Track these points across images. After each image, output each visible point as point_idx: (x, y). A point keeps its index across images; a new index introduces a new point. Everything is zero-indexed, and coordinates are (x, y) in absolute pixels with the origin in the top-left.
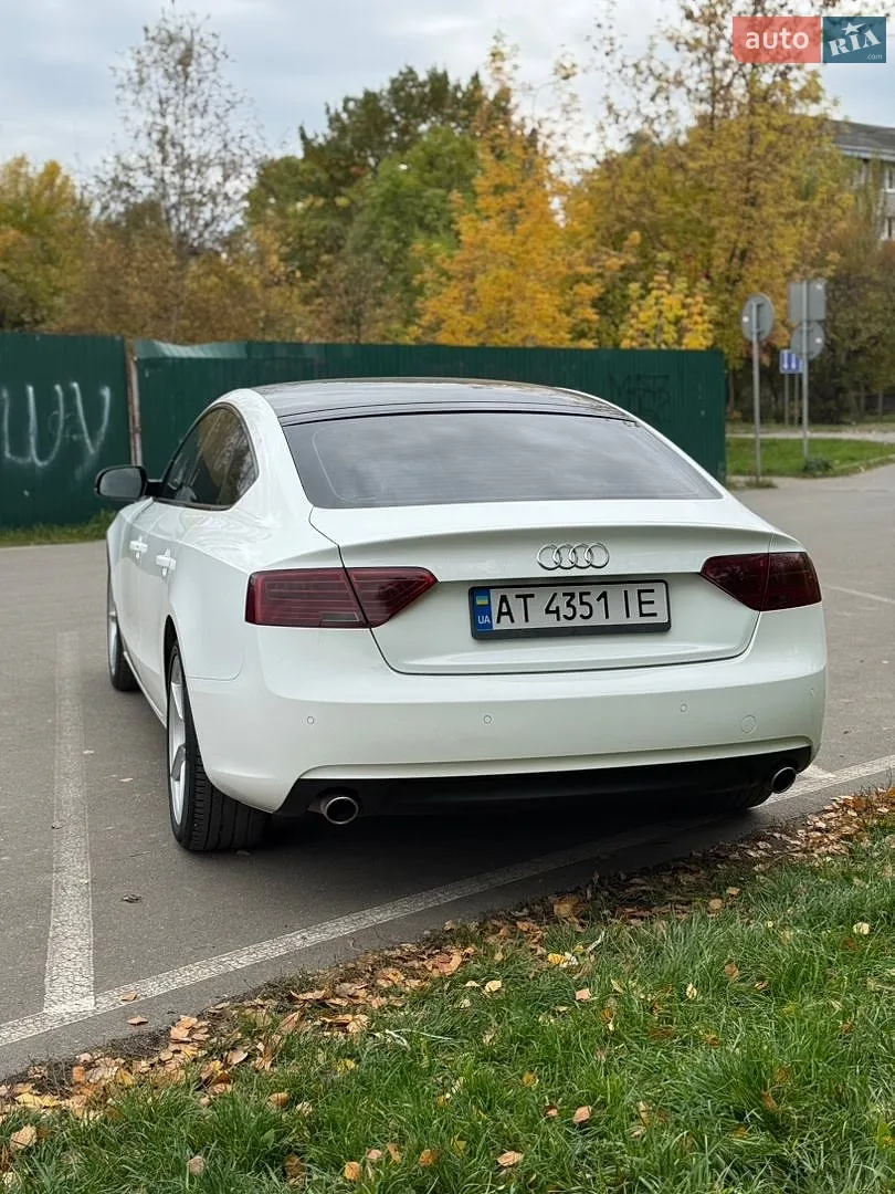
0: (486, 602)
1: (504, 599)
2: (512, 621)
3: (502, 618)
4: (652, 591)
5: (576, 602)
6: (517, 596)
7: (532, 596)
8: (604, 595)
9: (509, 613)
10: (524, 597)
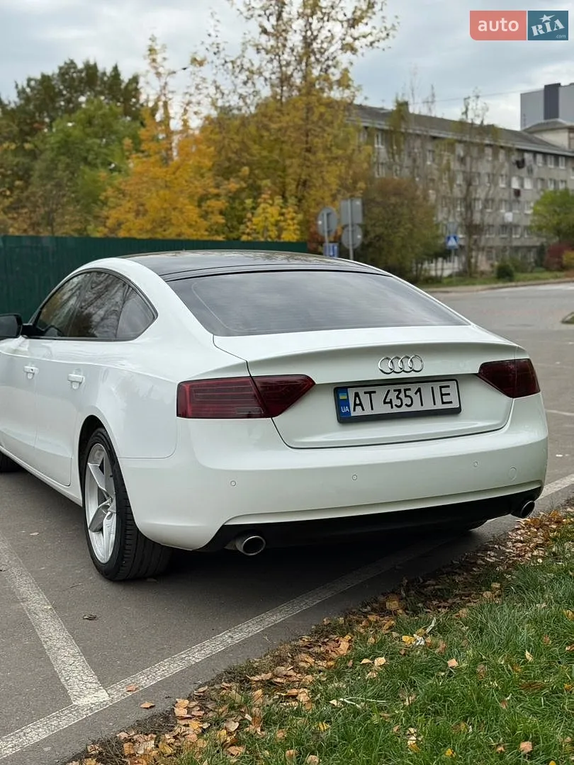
0: (346, 398)
1: (357, 395)
2: (363, 409)
3: (357, 407)
4: (448, 386)
5: (402, 395)
6: (365, 393)
7: (374, 392)
8: (419, 390)
9: (361, 404)
10: (370, 393)
